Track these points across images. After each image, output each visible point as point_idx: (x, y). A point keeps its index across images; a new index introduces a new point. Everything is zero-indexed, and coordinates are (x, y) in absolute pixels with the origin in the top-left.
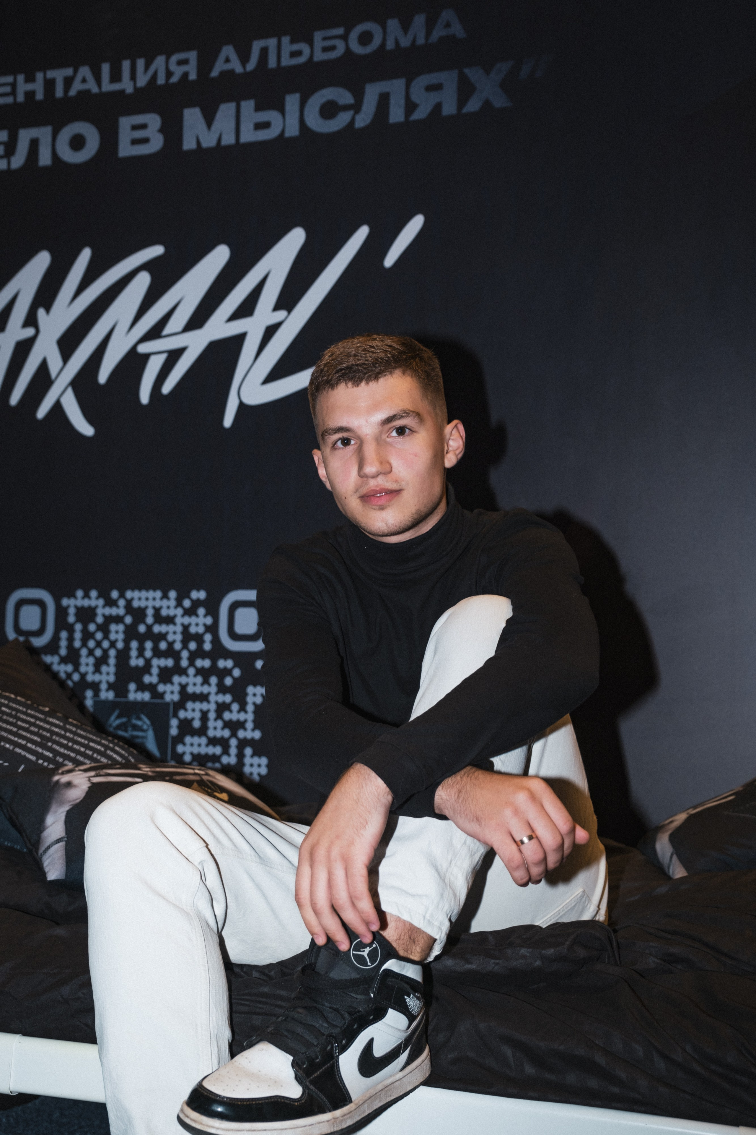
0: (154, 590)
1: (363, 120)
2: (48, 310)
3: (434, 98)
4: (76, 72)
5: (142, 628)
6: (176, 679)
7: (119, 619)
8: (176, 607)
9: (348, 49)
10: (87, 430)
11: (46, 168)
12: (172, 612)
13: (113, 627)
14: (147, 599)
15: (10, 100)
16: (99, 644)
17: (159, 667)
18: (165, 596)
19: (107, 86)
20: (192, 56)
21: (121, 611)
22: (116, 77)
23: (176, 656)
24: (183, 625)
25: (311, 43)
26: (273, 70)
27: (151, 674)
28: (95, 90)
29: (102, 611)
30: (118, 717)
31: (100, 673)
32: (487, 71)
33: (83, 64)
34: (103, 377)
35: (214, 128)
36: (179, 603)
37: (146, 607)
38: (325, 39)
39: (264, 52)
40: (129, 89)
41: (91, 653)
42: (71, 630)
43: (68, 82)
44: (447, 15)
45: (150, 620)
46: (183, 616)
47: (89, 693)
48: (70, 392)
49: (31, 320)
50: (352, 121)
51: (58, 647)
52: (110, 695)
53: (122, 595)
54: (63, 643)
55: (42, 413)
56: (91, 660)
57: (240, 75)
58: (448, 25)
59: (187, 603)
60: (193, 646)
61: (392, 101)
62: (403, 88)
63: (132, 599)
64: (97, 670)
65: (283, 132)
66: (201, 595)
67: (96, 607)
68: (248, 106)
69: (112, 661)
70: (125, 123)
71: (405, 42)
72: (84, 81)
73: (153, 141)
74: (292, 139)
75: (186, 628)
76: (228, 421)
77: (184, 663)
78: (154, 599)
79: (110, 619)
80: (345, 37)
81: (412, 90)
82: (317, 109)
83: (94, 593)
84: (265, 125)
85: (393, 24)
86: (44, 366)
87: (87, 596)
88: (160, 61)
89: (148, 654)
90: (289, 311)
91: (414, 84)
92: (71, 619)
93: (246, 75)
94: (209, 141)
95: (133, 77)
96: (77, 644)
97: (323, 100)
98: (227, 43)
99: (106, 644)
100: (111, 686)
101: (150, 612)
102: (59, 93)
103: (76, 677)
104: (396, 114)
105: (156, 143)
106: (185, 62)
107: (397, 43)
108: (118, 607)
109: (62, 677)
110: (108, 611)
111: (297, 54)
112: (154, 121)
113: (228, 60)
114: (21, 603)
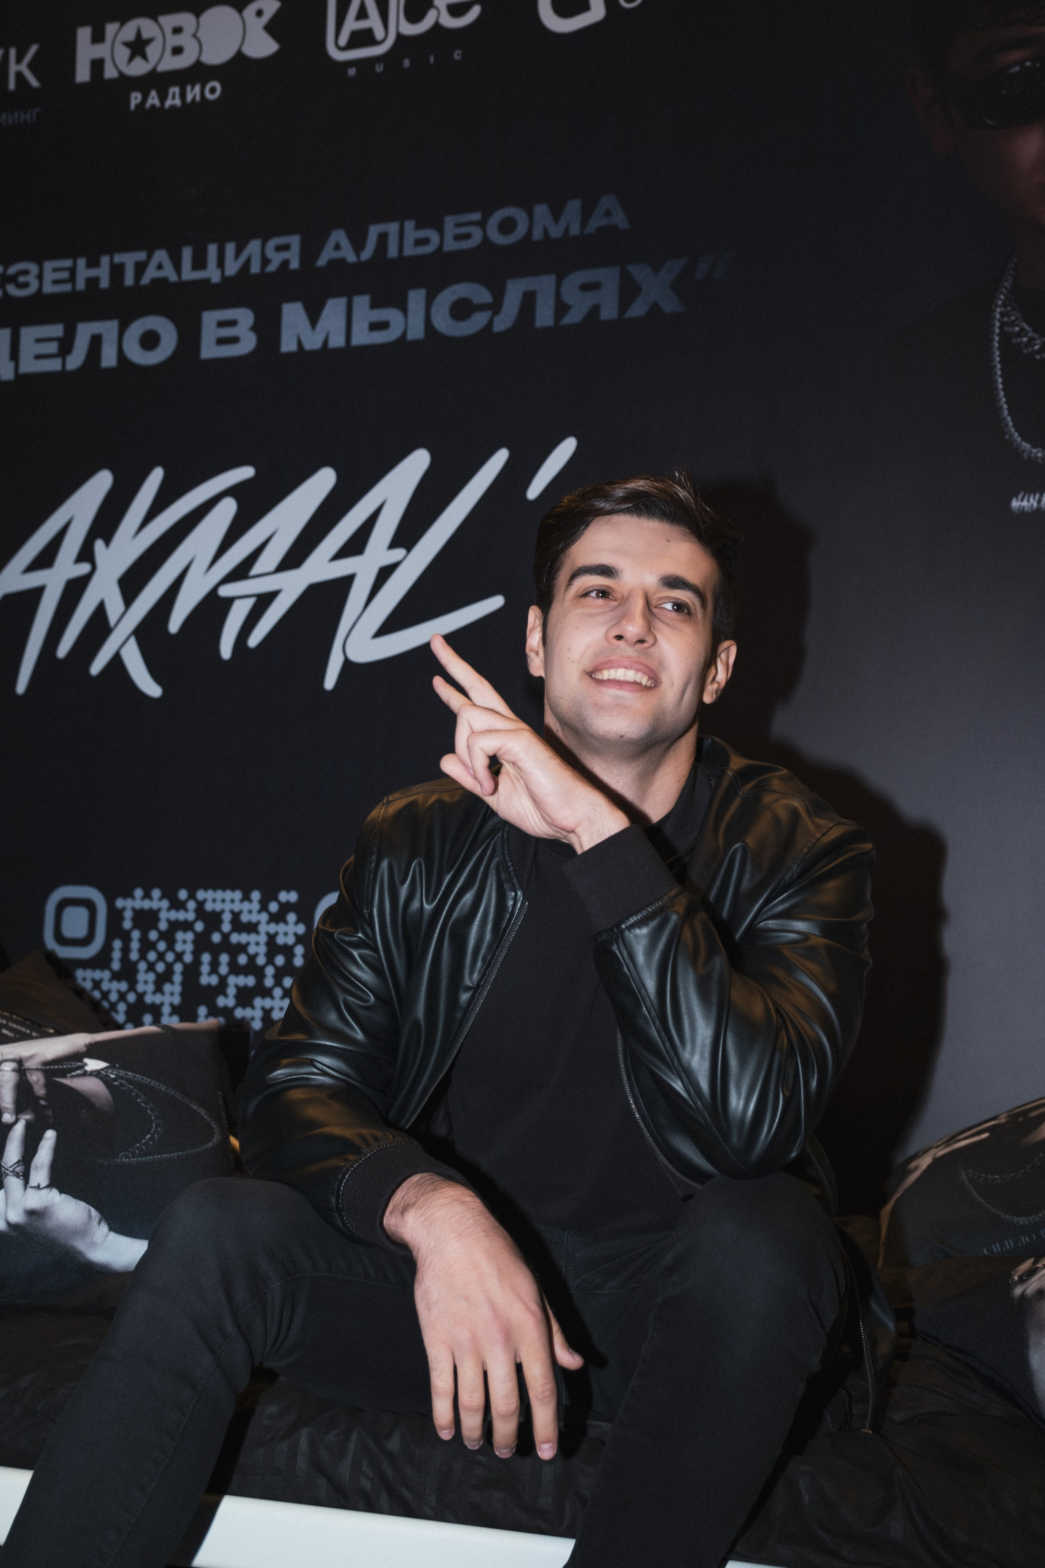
0: (233, 890)
1: (503, 322)
2: (107, 542)
3: (590, 299)
4: (150, 256)
5: (216, 938)
6: (258, 1002)
7: (187, 926)
8: (260, 912)
9: (486, 239)
10: (152, 689)
11: (109, 370)
12: (254, 918)
13: (180, 936)
14: (223, 901)
15: (67, 287)
16: (161, 957)
17: (237, 986)
18: (246, 898)
19: (188, 274)
20: (295, 240)
21: (191, 916)
22: (199, 263)
23: (259, 973)
24: (268, 934)
25: (440, 229)
26: (393, 260)
27: (226, 995)
28: (173, 278)
29: (167, 916)
31: (162, 993)
32: (656, 270)
33: (159, 247)
34: (174, 625)
35: (319, 327)
36: (264, 907)
37: (222, 911)
38: (458, 225)
39: (383, 238)
40: (216, 279)
41: (151, 967)
42: (126, 938)
43: (140, 268)
44: (607, 201)
45: (226, 927)
46: (268, 923)
47: (148, 1018)
48: (132, 643)
49: (86, 554)
50: (490, 323)
51: (110, 960)
52: (175, 1021)
53: (192, 896)
54: (117, 955)
55: (97, 667)
56: (151, 977)
57: (354, 265)
58: (608, 214)
59: (274, 907)
60: (280, 960)
61: (539, 302)
62: (553, 286)
63: (205, 901)
64: (159, 989)
65: (405, 334)
66: (292, 897)
67: (159, 910)
68: (362, 302)
69: (178, 978)
70: (210, 319)
71: (556, 232)
72: (160, 267)
73: (242, 342)
74: (416, 343)
75: (271, 938)
76: (330, 682)
77: (269, 982)
78: (232, 901)
79: (176, 926)
80: (482, 224)
81: (564, 289)
82: (446, 309)
83: (156, 893)
84: (382, 326)
85: (541, 210)
86: (100, 611)
87: (147, 896)
88: (254, 247)
89: (224, 969)
90: (409, 549)
91: (565, 282)
92: (127, 924)
93: (359, 265)
94: (313, 342)
95: (221, 264)
96: (134, 956)
97: (454, 298)
98: (338, 227)
99: (170, 957)
100: (175, 1010)
101: (227, 917)
102: (129, 280)
103: (131, 997)
104: (544, 317)
105: (248, 343)
106: (285, 248)
107: (546, 232)
108: (186, 910)
109: (113, 997)
110: (174, 915)
111: (423, 242)
112: (245, 317)
113: (337, 247)
114: (64, 904)
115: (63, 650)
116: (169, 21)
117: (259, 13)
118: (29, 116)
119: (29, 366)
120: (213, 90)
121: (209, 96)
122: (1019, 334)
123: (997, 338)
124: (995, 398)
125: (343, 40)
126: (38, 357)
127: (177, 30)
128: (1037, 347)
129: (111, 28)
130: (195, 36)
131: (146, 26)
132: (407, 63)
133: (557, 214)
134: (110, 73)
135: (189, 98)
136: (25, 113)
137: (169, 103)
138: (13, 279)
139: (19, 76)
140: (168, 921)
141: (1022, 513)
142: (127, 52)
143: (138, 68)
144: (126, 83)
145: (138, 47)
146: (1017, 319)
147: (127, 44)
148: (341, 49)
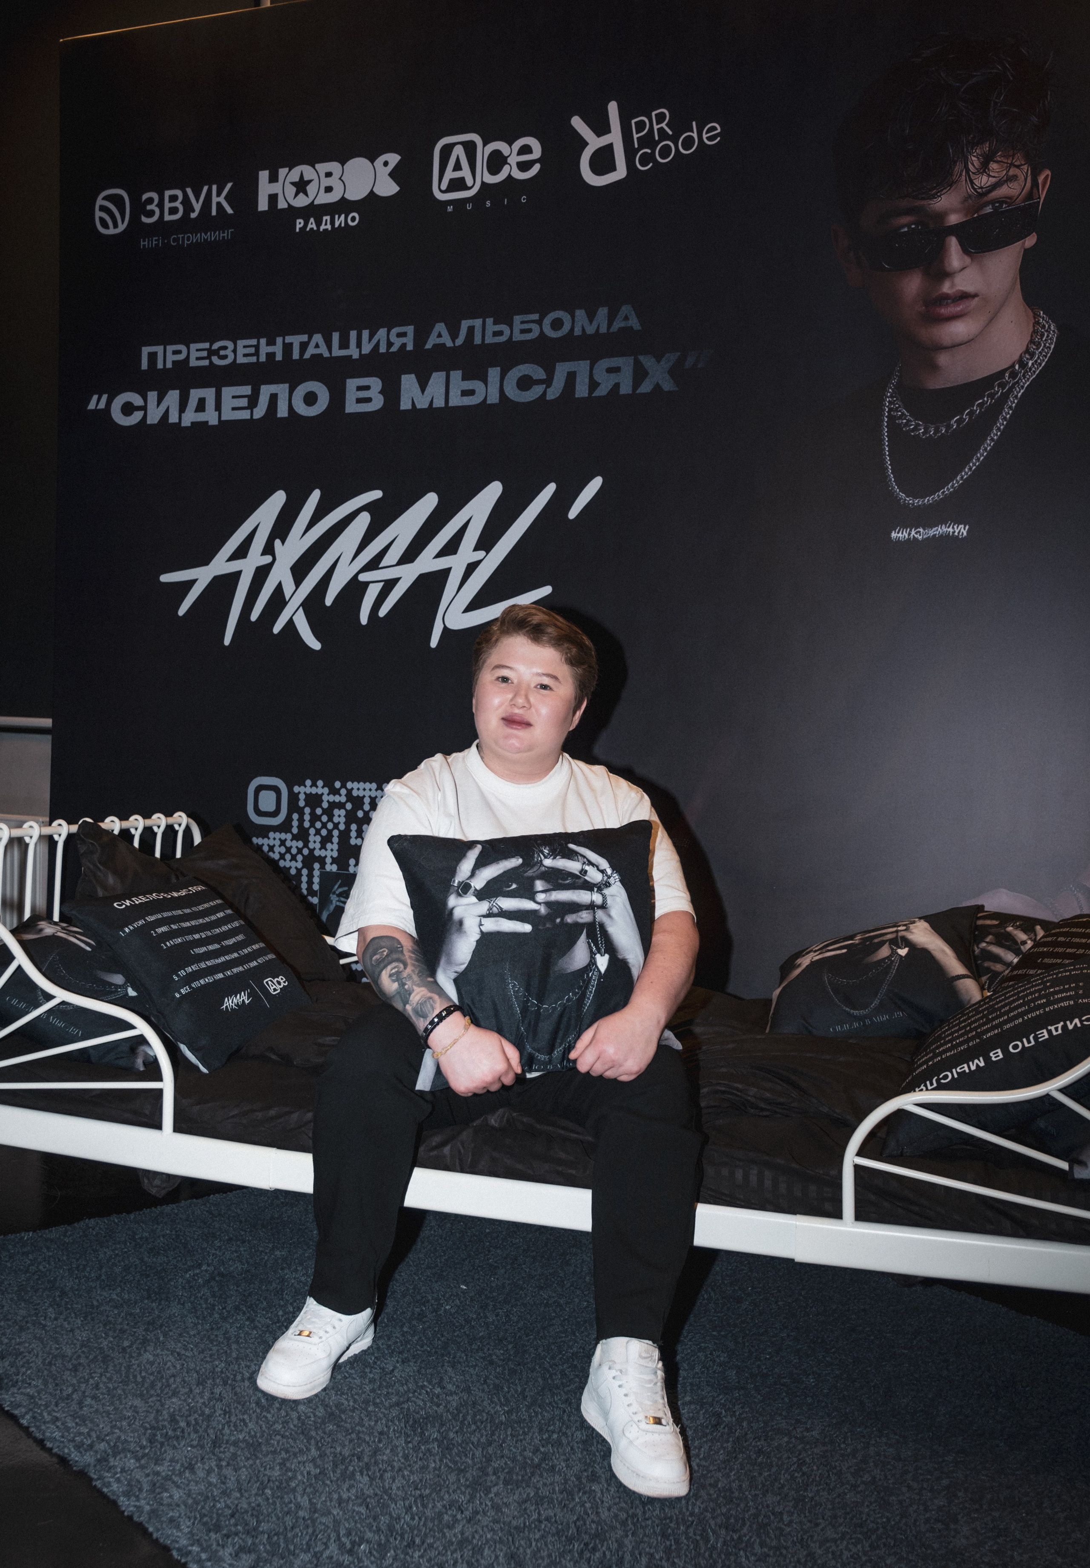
1: (553, 393)
2: (283, 543)
3: (613, 379)
4: (310, 338)
5: (360, 814)
7: (341, 806)
9: (542, 333)
10: (314, 643)
11: (283, 419)
13: (336, 812)
14: (364, 790)
15: (253, 359)
16: (324, 825)
19: (337, 352)
20: (410, 330)
21: (343, 799)
22: (344, 345)
25: (510, 325)
26: (478, 346)
28: (326, 354)
29: (327, 798)
30: (339, 887)
31: (326, 850)
32: (659, 361)
33: (317, 332)
34: (329, 600)
35: (426, 392)
37: (364, 796)
38: (522, 322)
39: (471, 330)
40: (356, 356)
41: (318, 832)
42: (301, 812)
43: (304, 346)
44: (626, 309)
45: (367, 807)
47: (317, 866)
48: (301, 612)
49: (269, 549)
50: (545, 393)
51: (291, 826)
52: (334, 868)
53: (344, 786)
54: (295, 823)
55: (277, 629)
56: (318, 839)
57: (450, 348)
58: (626, 318)
61: (578, 380)
62: (588, 369)
63: (352, 789)
64: (323, 847)
65: (485, 399)
67: (323, 794)
68: (456, 375)
69: (335, 840)
70: (352, 384)
71: (590, 330)
72: (317, 346)
73: (374, 401)
74: (493, 406)
76: (434, 643)
78: (370, 790)
79: (333, 805)
80: (539, 322)
81: (595, 371)
82: (514, 382)
83: (320, 783)
84: (471, 393)
85: (580, 314)
86: (279, 588)
87: (314, 785)
88: (382, 333)
90: (487, 554)
91: (596, 366)
92: (302, 803)
93: (454, 348)
94: (422, 403)
95: (359, 345)
96: (307, 824)
97: (519, 374)
98: (440, 321)
99: (330, 826)
100: (334, 861)
101: (367, 800)
102: (296, 355)
103: (306, 852)
104: (581, 390)
105: (378, 403)
106: (404, 335)
107: (583, 329)
108: (340, 795)
109: (294, 851)
110: (332, 798)
111: (499, 333)
112: (376, 383)
113: (440, 336)
114: (260, 788)
115: (254, 616)
116: (322, 167)
117: (386, 164)
118: (226, 234)
119: (228, 415)
120: (353, 219)
121: (351, 223)
122: (900, 418)
123: (886, 420)
124: (883, 461)
125: (444, 186)
126: (234, 409)
127: (329, 175)
128: (912, 427)
129: (283, 172)
130: (340, 179)
131: (308, 172)
132: (488, 204)
133: (591, 317)
134: (282, 205)
135: (337, 225)
136: (224, 233)
137: (322, 228)
138: (216, 352)
139: (219, 204)
140: (328, 801)
141: (898, 541)
142: (294, 189)
143: (301, 201)
144: (293, 212)
145: (301, 186)
146: (900, 406)
147: (293, 184)
148: (442, 192)
